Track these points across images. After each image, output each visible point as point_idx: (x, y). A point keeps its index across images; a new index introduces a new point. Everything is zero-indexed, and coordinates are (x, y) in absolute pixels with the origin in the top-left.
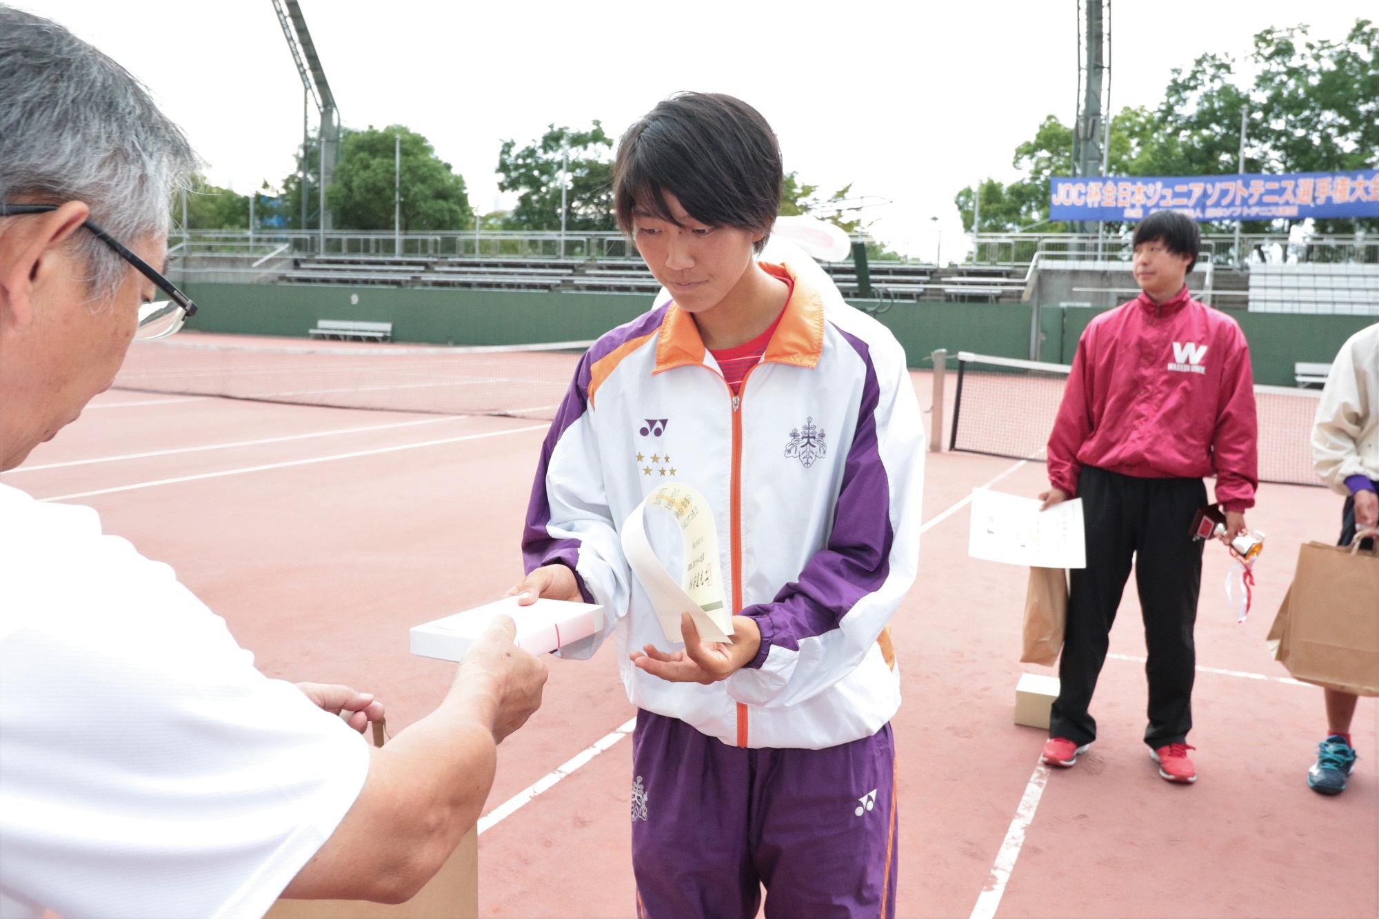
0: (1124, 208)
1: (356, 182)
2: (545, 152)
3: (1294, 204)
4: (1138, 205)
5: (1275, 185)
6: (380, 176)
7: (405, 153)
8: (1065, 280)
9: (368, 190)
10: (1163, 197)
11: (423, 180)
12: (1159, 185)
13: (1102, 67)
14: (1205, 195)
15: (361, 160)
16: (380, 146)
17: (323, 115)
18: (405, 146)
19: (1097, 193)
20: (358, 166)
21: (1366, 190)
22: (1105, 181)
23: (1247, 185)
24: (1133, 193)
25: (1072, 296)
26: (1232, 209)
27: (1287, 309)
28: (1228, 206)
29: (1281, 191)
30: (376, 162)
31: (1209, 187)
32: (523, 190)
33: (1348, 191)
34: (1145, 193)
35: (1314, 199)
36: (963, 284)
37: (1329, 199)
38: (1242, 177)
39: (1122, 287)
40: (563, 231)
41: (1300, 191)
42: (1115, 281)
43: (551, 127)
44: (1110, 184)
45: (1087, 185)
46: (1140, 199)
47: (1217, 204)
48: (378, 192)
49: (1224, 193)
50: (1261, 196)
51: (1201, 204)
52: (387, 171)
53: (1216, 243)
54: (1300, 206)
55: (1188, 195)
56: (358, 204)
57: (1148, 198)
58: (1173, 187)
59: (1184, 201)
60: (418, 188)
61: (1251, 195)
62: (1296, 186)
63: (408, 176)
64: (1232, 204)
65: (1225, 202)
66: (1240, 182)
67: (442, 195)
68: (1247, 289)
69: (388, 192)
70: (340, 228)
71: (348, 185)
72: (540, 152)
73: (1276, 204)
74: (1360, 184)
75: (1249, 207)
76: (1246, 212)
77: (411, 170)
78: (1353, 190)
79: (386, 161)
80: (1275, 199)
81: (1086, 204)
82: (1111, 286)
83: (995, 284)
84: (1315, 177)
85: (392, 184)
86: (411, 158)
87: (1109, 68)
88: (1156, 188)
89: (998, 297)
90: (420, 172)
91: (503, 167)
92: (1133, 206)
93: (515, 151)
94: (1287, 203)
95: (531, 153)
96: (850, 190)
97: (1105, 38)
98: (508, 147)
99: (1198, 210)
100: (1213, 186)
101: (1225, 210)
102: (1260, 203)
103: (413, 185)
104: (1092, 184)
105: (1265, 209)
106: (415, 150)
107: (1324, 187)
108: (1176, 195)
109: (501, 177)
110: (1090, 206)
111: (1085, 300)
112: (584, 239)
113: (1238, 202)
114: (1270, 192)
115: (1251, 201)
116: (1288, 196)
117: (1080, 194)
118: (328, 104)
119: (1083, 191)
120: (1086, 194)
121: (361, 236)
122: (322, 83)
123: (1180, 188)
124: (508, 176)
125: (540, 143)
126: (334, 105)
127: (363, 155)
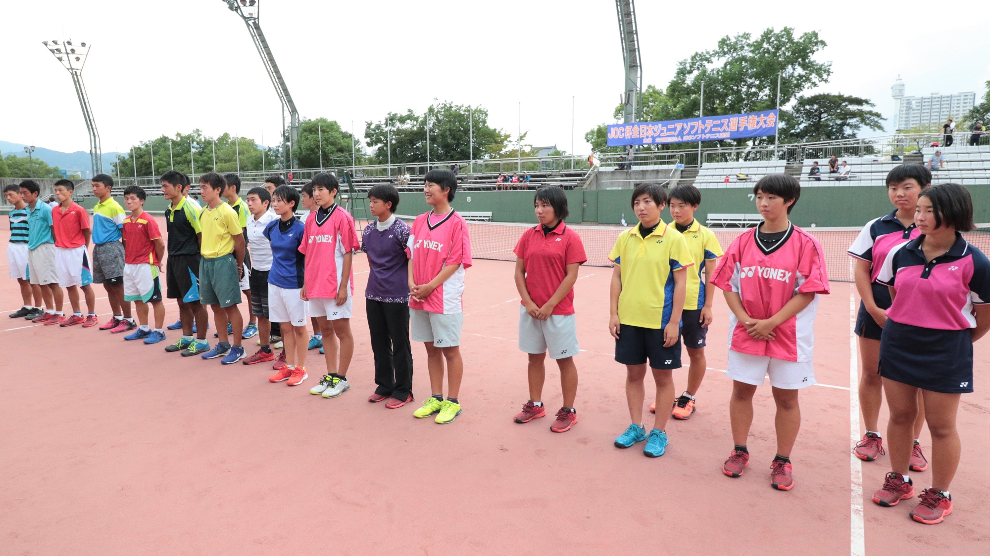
0: (643, 138)
1: (303, 146)
2: (386, 127)
3: (728, 131)
4: (650, 137)
5: (718, 122)
6: (312, 143)
7: (323, 131)
8: (609, 176)
9: (308, 150)
10: (662, 132)
11: (332, 144)
12: (660, 125)
13: (637, 66)
14: (683, 129)
15: (305, 136)
16: (313, 129)
17: (291, 115)
18: (323, 128)
19: (630, 132)
20: (303, 139)
21: (765, 122)
22: (633, 125)
23: (704, 123)
24: (647, 130)
25: (612, 184)
26: (696, 136)
27: (712, 186)
28: (694, 134)
29: (721, 125)
30: (310, 136)
31: (685, 124)
32: (380, 145)
33: (756, 123)
34: (653, 130)
35: (738, 128)
36: (561, 181)
37: (746, 128)
38: (701, 119)
39: (636, 179)
40: (389, 164)
41: (731, 124)
42: (633, 176)
43: (389, 114)
44: (636, 127)
45: (625, 128)
46: (651, 133)
47: (689, 134)
48: (312, 150)
49: (692, 127)
50: (711, 128)
51: (681, 134)
52: (316, 141)
53: (686, 154)
54: (731, 132)
55: (675, 129)
56: (305, 156)
57: (655, 132)
58: (667, 126)
59: (673, 133)
60: (330, 148)
61: (706, 128)
62: (729, 122)
63: (325, 142)
64: (696, 133)
65: (693, 132)
66: (700, 121)
67: (341, 150)
68: (695, 177)
69: (316, 150)
70: (299, 168)
71: (300, 148)
72: (384, 126)
73: (719, 132)
74: (762, 119)
75: (705, 134)
76: (704, 136)
77: (326, 140)
78: (758, 122)
79: (315, 136)
80: (718, 129)
81: (624, 137)
82: (630, 179)
83: (576, 180)
84: (739, 117)
85: (318, 147)
86: (326, 133)
87: (641, 66)
88: (659, 127)
89: (575, 186)
90: (330, 140)
91: (367, 135)
92: (647, 137)
93: (373, 127)
94: (724, 131)
95: (378, 127)
96: (526, 135)
97: (637, 50)
98: (369, 125)
99: (680, 137)
100: (687, 125)
101: (693, 136)
102: (711, 132)
103: (327, 146)
104: (627, 127)
105: (714, 135)
106: (328, 130)
107: (743, 122)
108: (668, 130)
109: (368, 140)
110: (626, 138)
111: (619, 186)
112: (396, 167)
113: (699, 132)
114: (715, 126)
115: (706, 131)
116: (725, 127)
117: (622, 132)
118: (294, 111)
119: (623, 131)
120: (624, 132)
121: (306, 171)
122: (290, 101)
123: (669, 127)
124: (371, 139)
125: (384, 122)
126: (296, 111)
127: (305, 133)
